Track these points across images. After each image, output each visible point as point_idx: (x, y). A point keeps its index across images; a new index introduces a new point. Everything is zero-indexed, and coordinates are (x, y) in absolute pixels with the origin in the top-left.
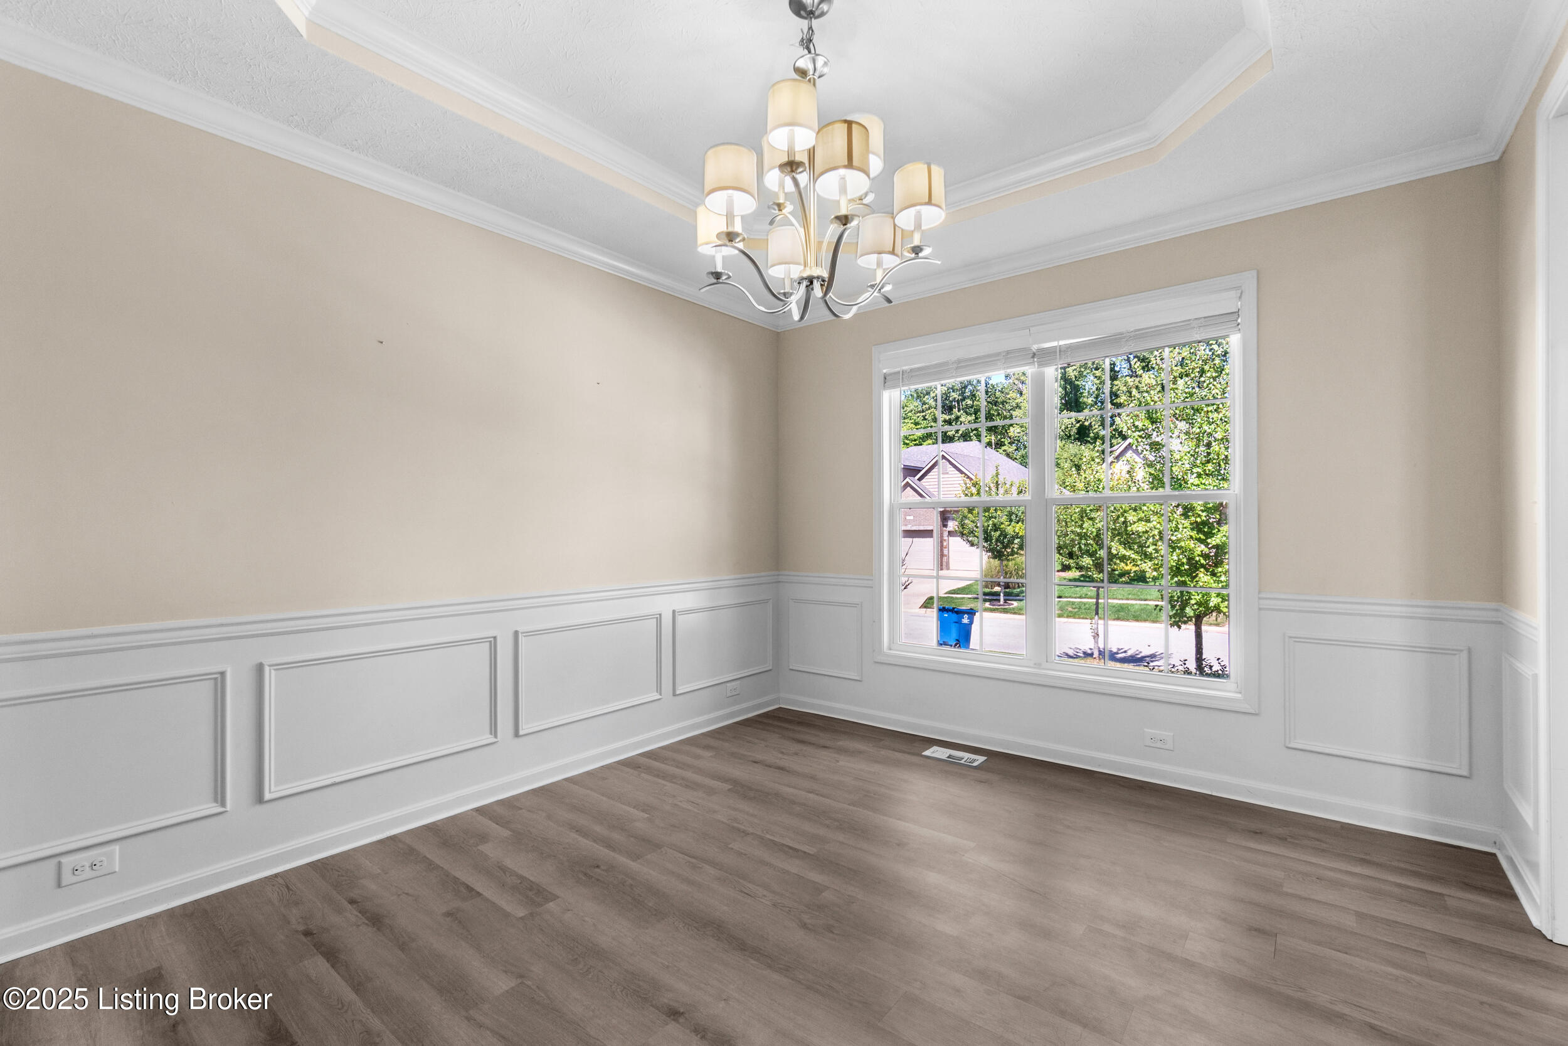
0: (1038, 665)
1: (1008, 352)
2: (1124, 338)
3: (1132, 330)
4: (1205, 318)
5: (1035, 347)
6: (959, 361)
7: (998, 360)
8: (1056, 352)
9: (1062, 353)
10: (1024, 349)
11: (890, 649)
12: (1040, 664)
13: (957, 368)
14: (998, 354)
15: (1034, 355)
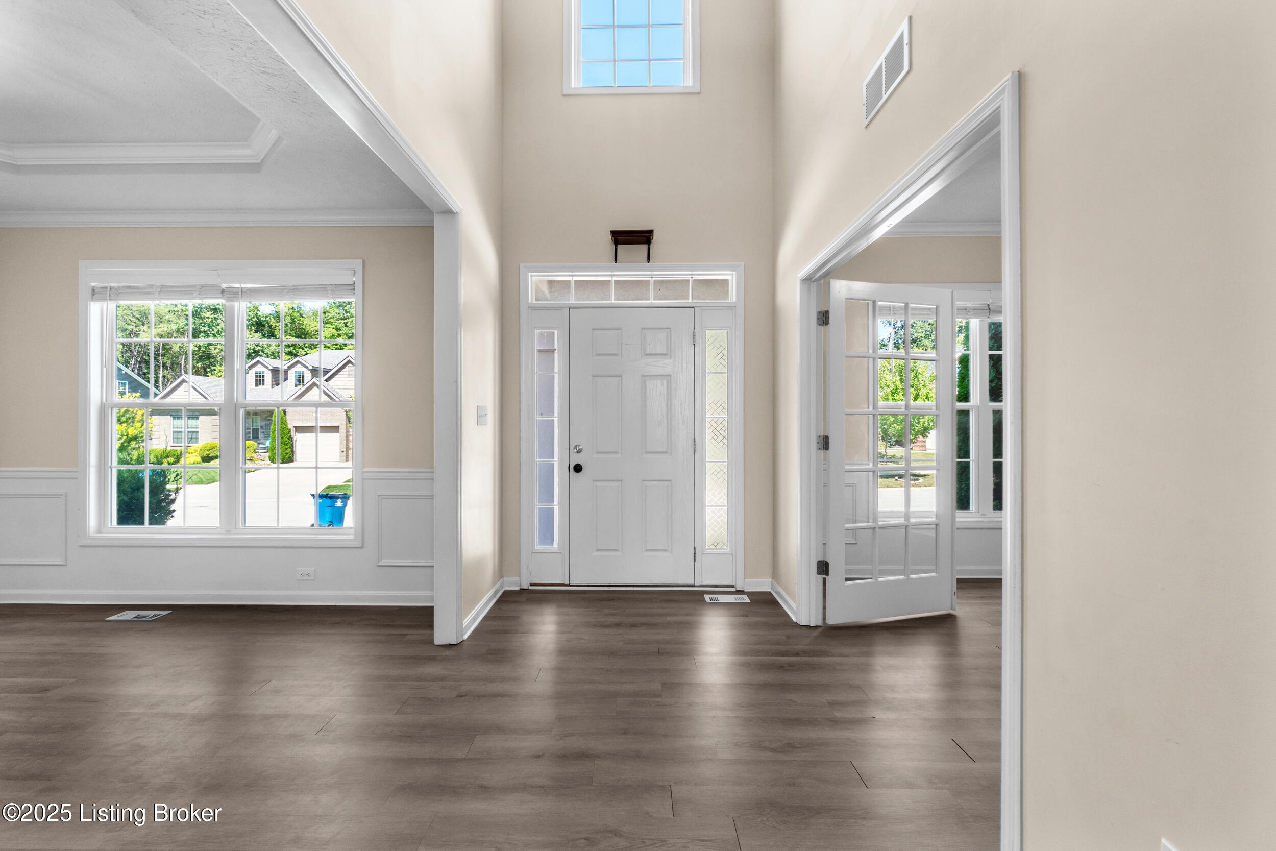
0: (228, 532)
1: (203, 286)
2: (285, 289)
3: (291, 285)
4: (336, 285)
5: (224, 286)
6: (162, 287)
7: (194, 291)
8: (238, 292)
9: (243, 294)
10: (213, 286)
11: (100, 533)
12: (230, 531)
13: (160, 292)
14: (194, 286)
15: (223, 291)
